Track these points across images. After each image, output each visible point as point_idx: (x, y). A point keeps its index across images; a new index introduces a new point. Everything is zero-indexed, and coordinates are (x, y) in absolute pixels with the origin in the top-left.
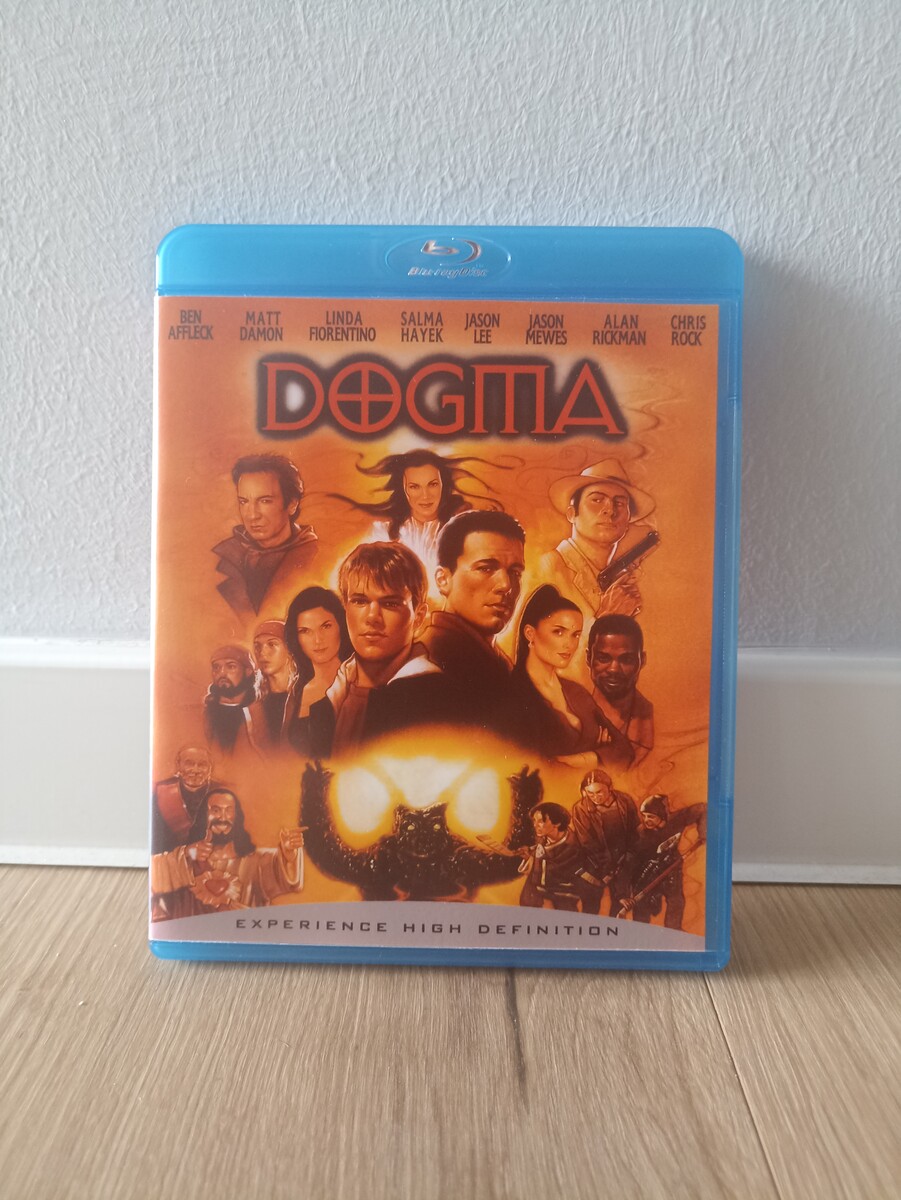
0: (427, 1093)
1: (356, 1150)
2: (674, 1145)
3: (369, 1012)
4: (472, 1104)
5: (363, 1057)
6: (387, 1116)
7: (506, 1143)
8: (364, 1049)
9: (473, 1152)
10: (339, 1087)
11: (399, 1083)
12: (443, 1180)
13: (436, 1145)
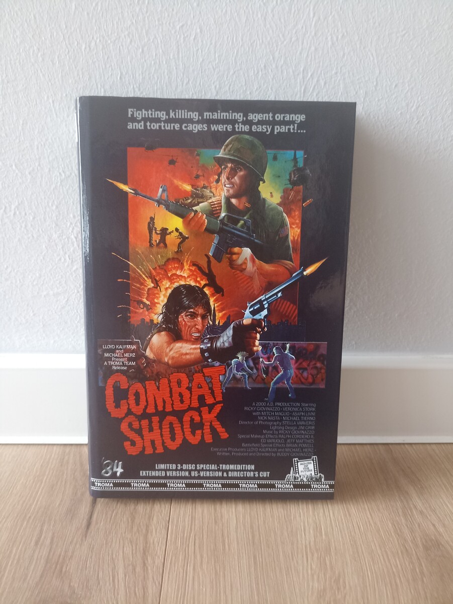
0: (50, 534)
1: (17, 556)
2: (134, 551)
3: (39, 503)
4: (66, 538)
5: (31, 521)
6: (33, 543)
7: (73, 553)
8: (32, 518)
9: (60, 556)
10: (18, 533)
11: (41, 531)
12: (45, 567)
13: (47, 554)
